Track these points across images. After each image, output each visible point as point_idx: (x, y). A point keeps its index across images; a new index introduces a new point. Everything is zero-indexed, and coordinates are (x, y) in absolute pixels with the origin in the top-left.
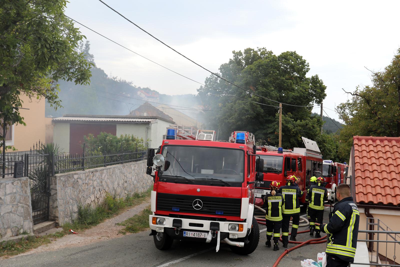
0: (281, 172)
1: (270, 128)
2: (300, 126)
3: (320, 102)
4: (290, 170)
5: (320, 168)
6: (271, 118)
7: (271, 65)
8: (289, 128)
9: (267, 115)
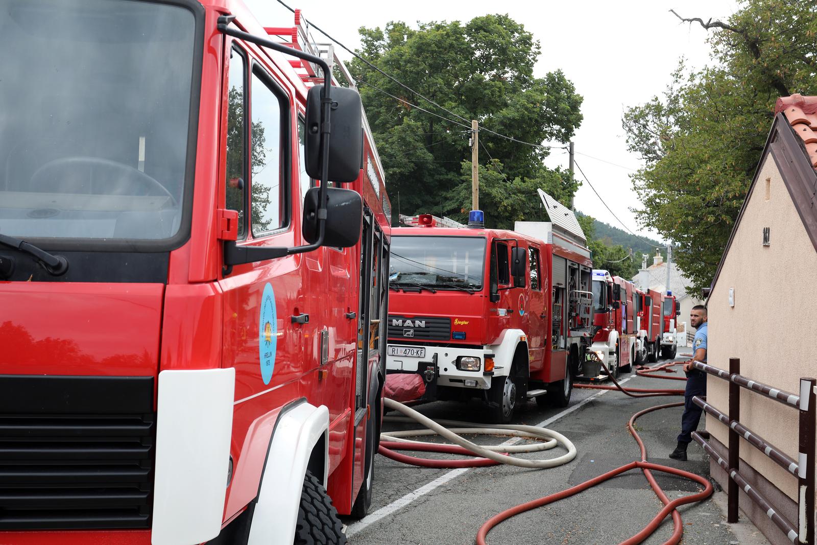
0: (479, 287)
1: (451, 200)
2: (520, 191)
3: (565, 137)
4: (507, 282)
5: (585, 283)
6: (452, 176)
7: (451, 46)
8: (495, 197)
9: (443, 170)
